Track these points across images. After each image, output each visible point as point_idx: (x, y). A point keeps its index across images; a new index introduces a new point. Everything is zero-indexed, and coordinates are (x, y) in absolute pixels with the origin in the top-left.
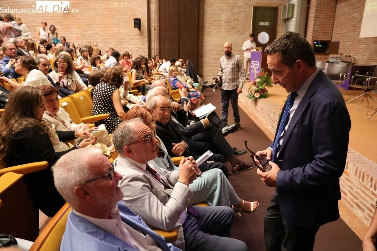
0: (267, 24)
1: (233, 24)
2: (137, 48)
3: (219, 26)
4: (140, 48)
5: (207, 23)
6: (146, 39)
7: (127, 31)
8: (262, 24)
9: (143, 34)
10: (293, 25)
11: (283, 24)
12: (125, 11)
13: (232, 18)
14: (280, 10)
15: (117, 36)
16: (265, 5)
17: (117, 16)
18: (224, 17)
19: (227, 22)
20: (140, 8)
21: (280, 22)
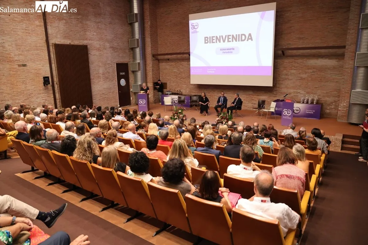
0: (124, 74)
1: (106, 75)
2: (44, 101)
3: (99, 77)
4: (46, 100)
5: (92, 76)
6: (52, 92)
7: (33, 87)
8: (121, 74)
9: (48, 88)
10: (139, 74)
11: (131, 73)
12: (30, 70)
13: (106, 71)
14: (129, 65)
15: (25, 93)
16: (122, 62)
17: (23, 75)
18: (101, 71)
19: (103, 74)
20: (43, 67)
21: (130, 72)
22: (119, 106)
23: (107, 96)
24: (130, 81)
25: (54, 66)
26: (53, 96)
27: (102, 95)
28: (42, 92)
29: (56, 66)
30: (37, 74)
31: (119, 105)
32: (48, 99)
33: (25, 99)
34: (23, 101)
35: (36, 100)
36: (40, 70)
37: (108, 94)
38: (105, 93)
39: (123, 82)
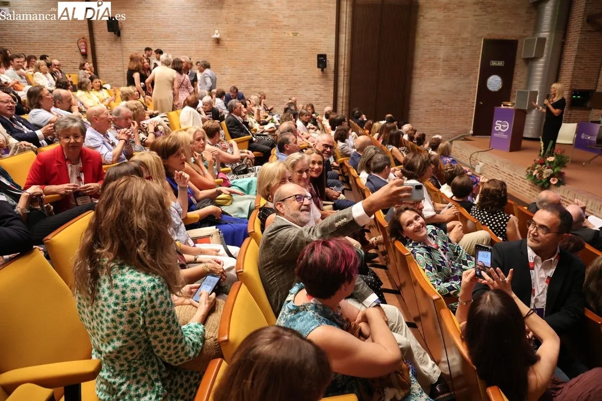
0: (500, 64)
1: (454, 64)
3: (435, 66)
4: (321, 95)
5: (418, 61)
6: (332, 83)
7: (304, 71)
9: (327, 76)
10: (540, 67)
11: (523, 64)
12: (303, 43)
13: (454, 54)
14: (519, 44)
15: (289, 79)
16: (501, 38)
17: (290, 50)
18: (442, 54)
19: (446, 60)
20: (325, 39)
21: (519, 62)
22: (471, 132)
23: (445, 107)
24: (515, 82)
25: (345, 37)
26: (332, 91)
27: (434, 104)
28: (318, 80)
29: (347, 38)
30: (314, 49)
31: (473, 130)
32: (323, 94)
33: (288, 90)
34: (285, 92)
35: (305, 94)
36: (319, 43)
37: (450, 104)
38: (443, 101)
39: (495, 83)
